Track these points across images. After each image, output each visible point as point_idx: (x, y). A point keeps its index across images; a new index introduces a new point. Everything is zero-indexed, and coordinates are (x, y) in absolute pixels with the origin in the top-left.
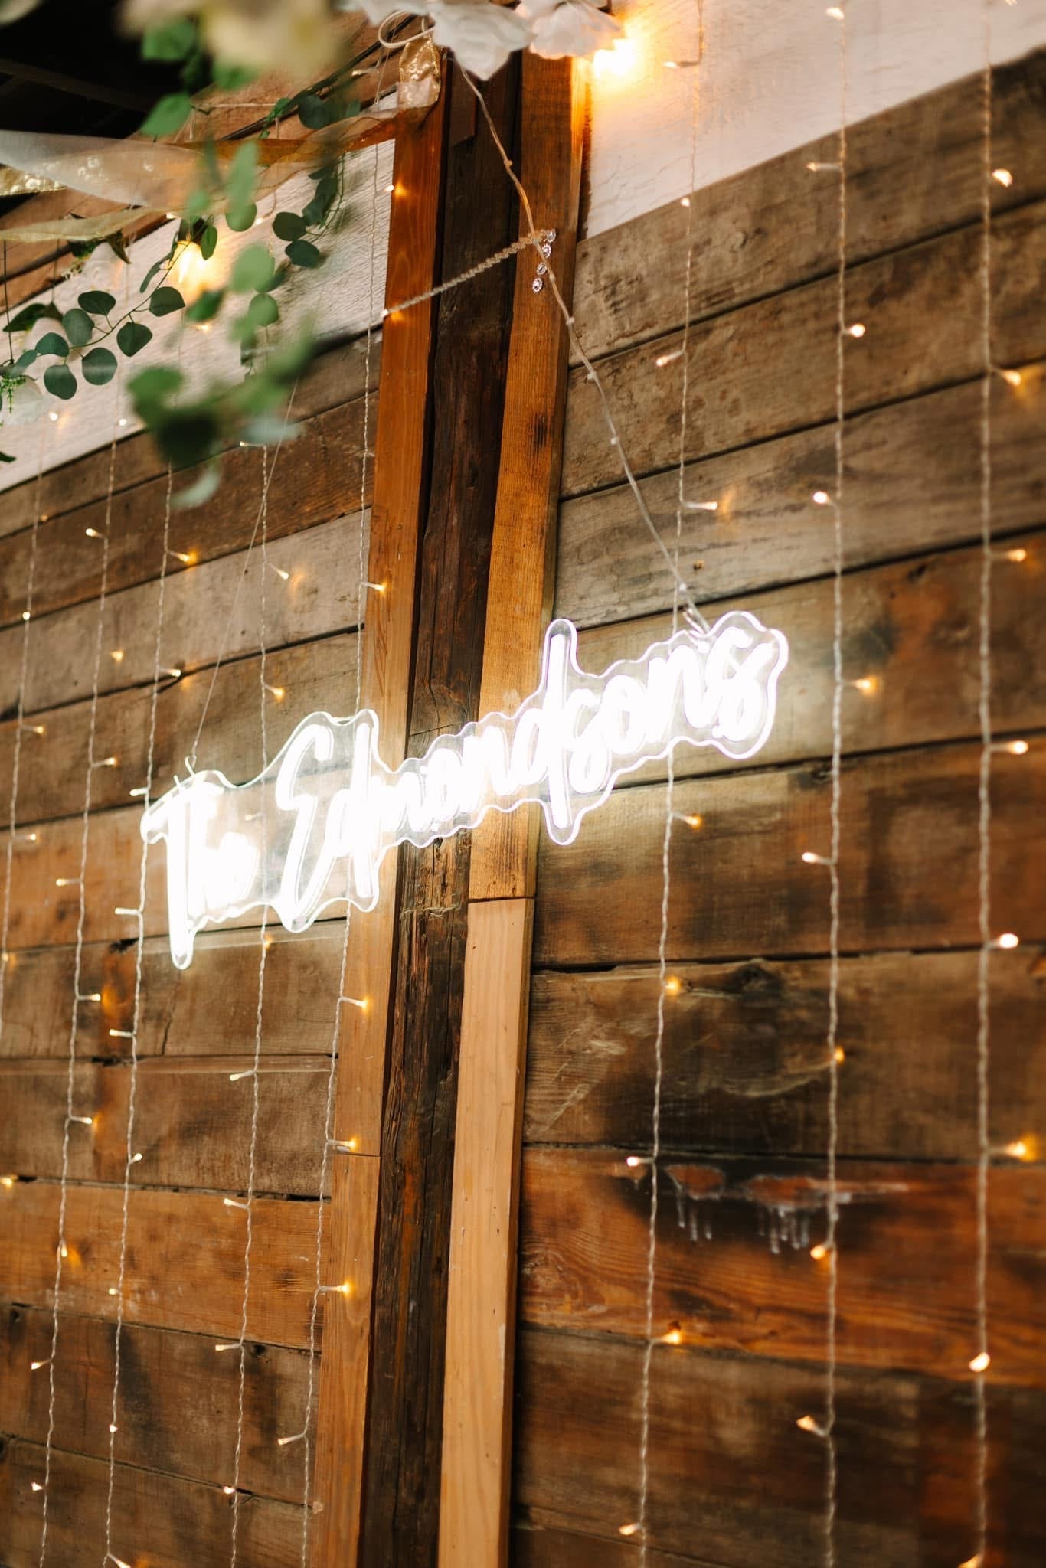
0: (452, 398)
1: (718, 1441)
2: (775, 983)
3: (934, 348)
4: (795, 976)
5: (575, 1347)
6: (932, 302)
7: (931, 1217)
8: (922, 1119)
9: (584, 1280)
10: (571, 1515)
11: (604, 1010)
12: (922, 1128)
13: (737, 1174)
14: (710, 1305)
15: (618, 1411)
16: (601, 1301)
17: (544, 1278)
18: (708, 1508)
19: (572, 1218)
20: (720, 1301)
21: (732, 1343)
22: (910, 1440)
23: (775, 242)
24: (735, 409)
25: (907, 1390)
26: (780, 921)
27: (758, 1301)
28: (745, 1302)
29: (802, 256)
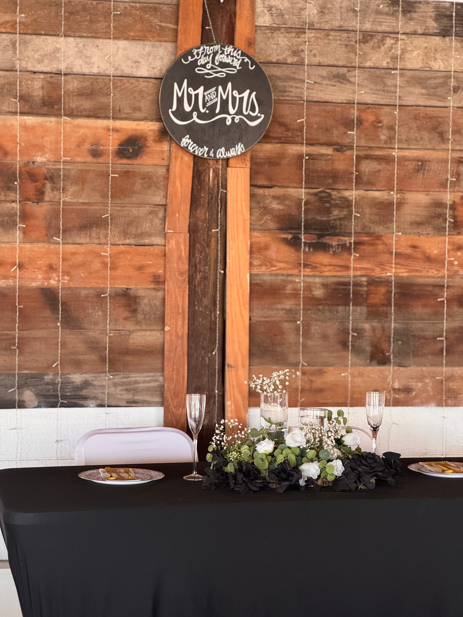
0: (219, 23)
1: (313, 295)
2: (330, 195)
3: (374, 59)
4: (334, 193)
5: (265, 278)
6: (373, 48)
7: (373, 244)
8: (370, 225)
9: (270, 262)
10: (265, 317)
11: (275, 197)
12: (370, 227)
13: (320, 236)
14: (311, 265)
15: (281, 291)
16: (276, 266)
17: (256, 262)
18: (310, 310)
19: (267, 247)
20: (314, 264)
21: (317, 273)
22: (365, 289)
23: (328, 17)
24: (315, 55)
25: (364, 279)
26: (330, 181)
27: (325, 264)
28: (322, 264)
29: (336, 24)
